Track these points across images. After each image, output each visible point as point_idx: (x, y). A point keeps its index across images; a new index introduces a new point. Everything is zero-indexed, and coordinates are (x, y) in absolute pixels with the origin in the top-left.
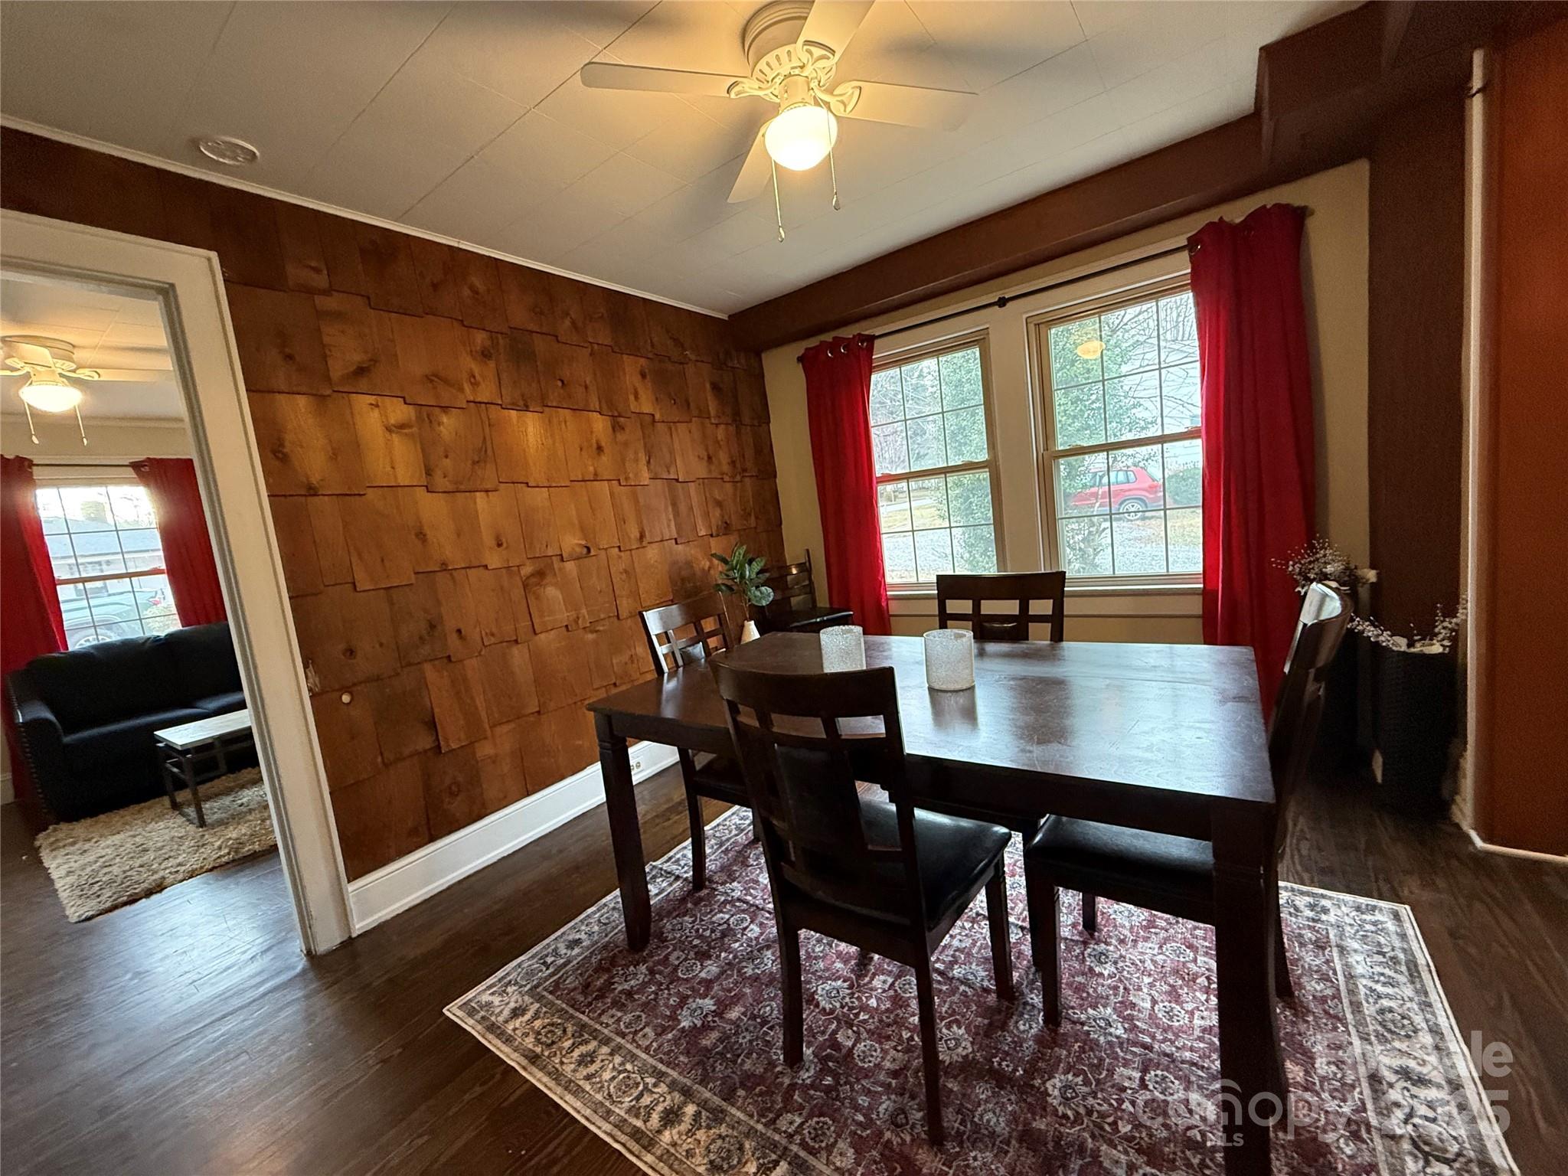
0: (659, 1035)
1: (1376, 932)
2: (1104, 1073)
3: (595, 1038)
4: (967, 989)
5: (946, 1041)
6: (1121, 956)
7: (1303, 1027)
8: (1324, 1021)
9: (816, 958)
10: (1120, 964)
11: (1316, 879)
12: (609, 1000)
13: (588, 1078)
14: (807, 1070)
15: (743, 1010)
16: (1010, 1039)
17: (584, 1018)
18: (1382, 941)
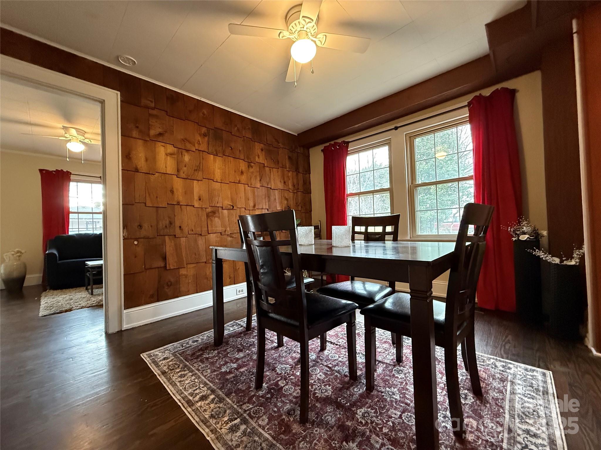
0: (211, 372)
1: (532, 379)
2: (385, 411)
3: (188, 370)
4: (338, 374)
5: (322, 390)
6: (408, 372)
7: (483, 408)
8: (495, 407)
9: (282, 357)
10: (407, 375)
11: (509, 357)
12: (199, 359)
13: (180, 382)
14: (262, 391)
15: (247, 369)
16: (349, 393)
17: (188, 363)
18: (534, 382)
